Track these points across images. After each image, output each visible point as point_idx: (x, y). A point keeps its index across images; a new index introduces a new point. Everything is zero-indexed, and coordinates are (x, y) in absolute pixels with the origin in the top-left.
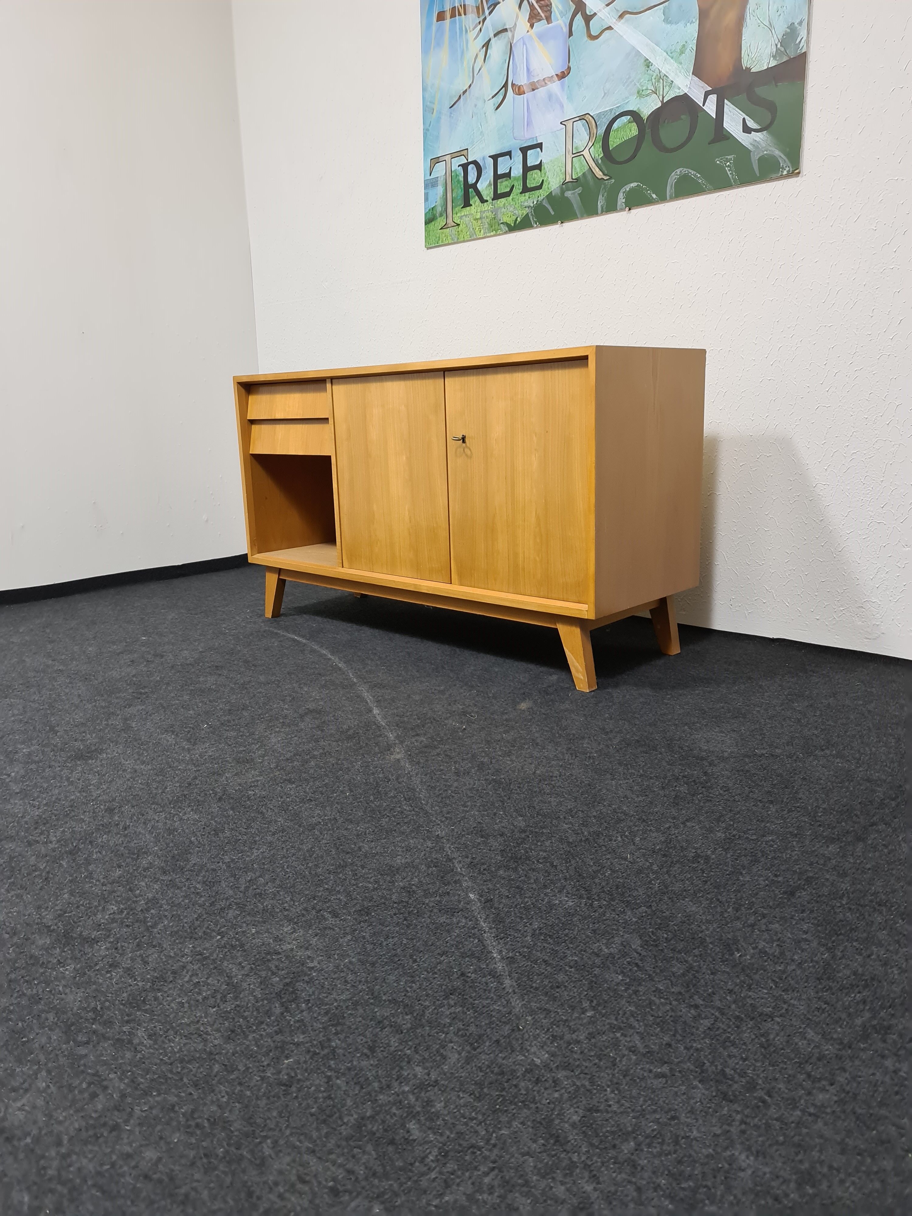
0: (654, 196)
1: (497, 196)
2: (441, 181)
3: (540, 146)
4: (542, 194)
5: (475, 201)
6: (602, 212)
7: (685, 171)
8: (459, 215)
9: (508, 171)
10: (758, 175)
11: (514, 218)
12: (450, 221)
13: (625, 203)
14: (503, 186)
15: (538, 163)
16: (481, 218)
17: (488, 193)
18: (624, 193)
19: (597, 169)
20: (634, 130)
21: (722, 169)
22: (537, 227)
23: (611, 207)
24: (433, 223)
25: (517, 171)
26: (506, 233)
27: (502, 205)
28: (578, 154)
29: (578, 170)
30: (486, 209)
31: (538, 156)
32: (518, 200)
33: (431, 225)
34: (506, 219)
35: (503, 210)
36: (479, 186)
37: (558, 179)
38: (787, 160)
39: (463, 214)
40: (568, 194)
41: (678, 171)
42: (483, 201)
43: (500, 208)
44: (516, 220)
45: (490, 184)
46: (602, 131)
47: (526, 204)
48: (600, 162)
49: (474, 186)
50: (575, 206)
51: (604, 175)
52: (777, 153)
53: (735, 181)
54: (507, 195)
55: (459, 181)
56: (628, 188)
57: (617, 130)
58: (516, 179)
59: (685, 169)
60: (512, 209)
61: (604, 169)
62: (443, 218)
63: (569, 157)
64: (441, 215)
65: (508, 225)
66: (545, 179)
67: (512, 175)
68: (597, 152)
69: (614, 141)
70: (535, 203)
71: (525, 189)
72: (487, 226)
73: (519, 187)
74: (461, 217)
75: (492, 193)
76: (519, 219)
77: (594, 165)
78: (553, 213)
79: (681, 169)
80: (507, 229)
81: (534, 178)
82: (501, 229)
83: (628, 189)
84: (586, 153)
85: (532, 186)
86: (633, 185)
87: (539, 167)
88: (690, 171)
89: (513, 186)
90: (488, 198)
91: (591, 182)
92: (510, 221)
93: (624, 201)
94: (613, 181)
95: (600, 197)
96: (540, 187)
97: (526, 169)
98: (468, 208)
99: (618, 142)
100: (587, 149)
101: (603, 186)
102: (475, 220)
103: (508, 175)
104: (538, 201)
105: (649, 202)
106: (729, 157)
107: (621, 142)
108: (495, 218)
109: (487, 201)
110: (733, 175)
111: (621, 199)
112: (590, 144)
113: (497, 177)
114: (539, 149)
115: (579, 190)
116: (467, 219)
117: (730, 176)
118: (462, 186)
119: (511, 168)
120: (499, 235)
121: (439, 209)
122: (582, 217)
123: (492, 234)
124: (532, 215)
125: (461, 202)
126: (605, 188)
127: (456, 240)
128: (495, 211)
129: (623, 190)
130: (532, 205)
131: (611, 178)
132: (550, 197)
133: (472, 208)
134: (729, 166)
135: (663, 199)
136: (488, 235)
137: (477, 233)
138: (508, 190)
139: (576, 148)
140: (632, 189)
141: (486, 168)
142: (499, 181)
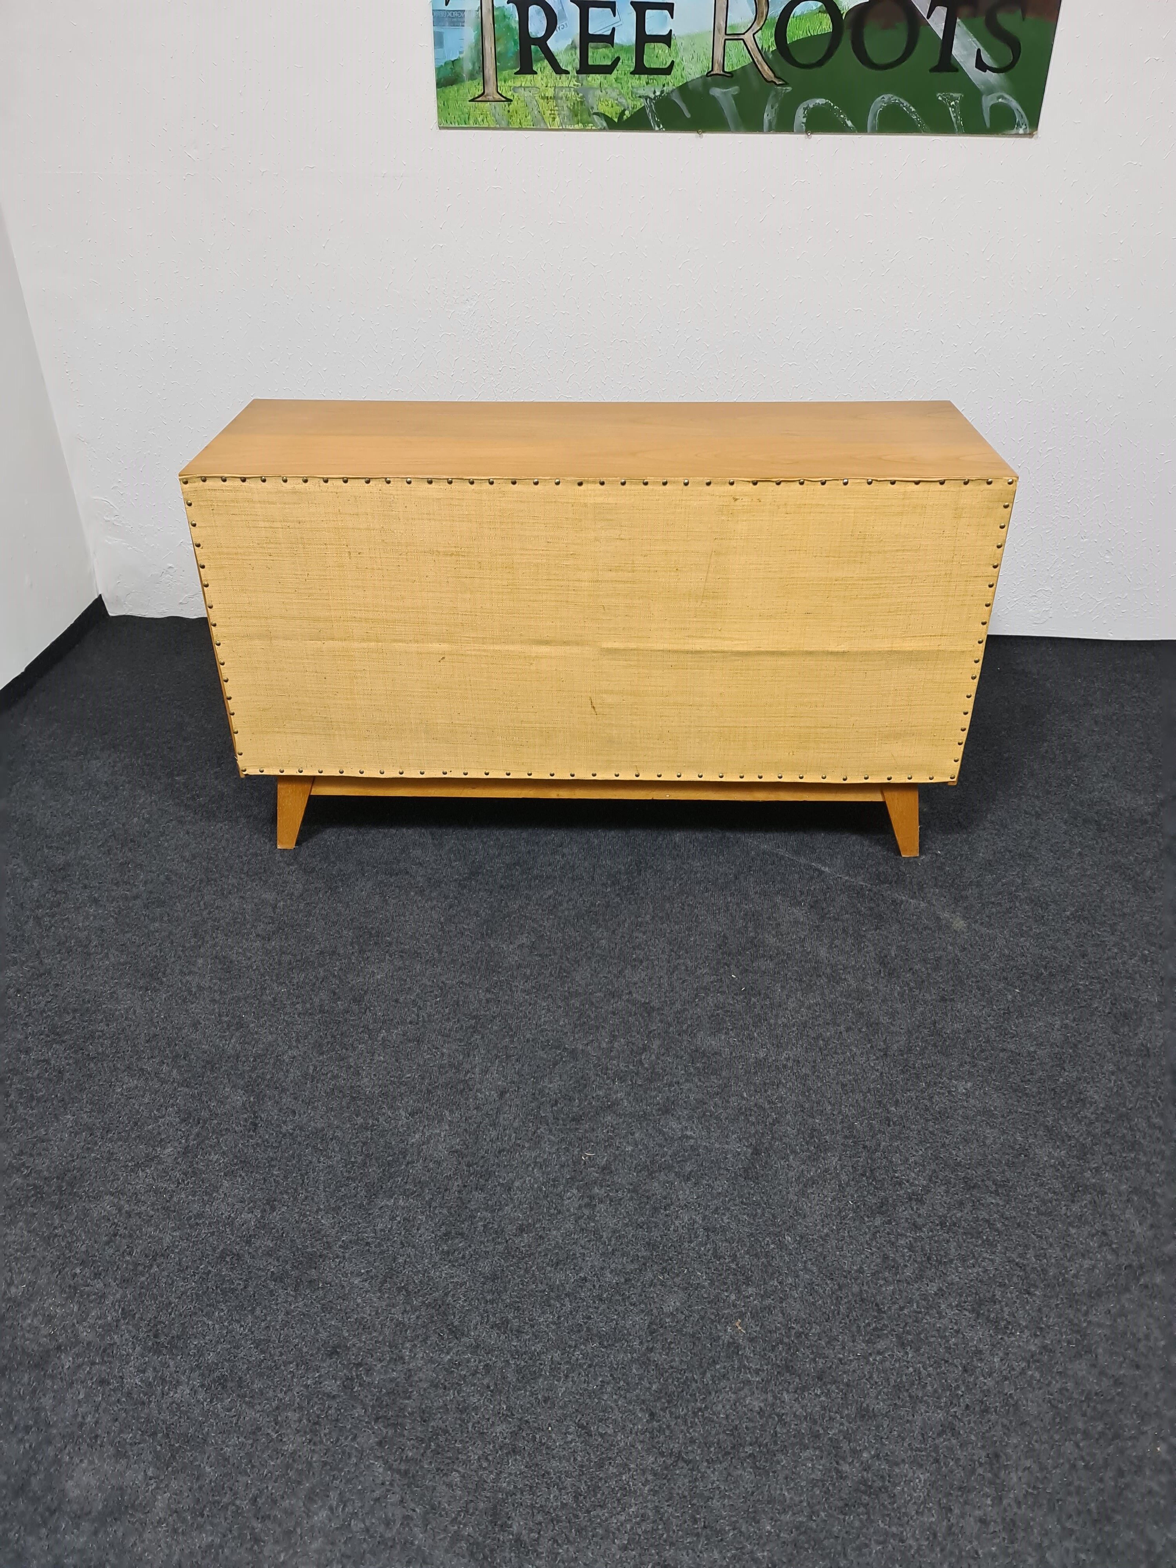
0: (849, 123)
1: (585, 68)
2: (471, 19)
3: (670, 7)
4: (671, 82)
5: (542, 67)
6: (771, 130)
7: (895, 99)
8: (510, 83)
9: (608, 33)
10: (988, 125)
11: (619, 109)
12: (491, 89)
13: (806, 124)
14: (598, 55)
15: (665, 33)
16: (555, 98)
17: (569, 60)
18: (805, 109)
19: (766, 67)
20: (825, 25)
21: (943, 107)
22: (660, 130)
23: (784, 125)
24: (455, 87)
25: (626, 36)
26: (604, 129)
27: (596, 84)
28: (736, 37)
29: (735, 60)
30: (566, 84)
31: (664, 23)
32: (627, 82)
33: (452, 91)
34: (602, 108)
35: (598, 92)
36: (550, 43)
37: (699, 66)
38: (1024, 116)
39: (518, 84)
40: (716, 92)
41: (886, 97)
42: (558, 69)
43: (592, 88)
44: (623, 113)
45: (573, 46)
46: (775, 11)
47: (641, 92)
48: (770, 56)
49: (542, 42)
50: (727, 112)
51: (775, 76)
52: (1014, 104)
53: (959, 126)
54: (606, 70)
55: (509, 28)
56: (812, 103)
57: (800, 17)
58: (622, 47)
59: (895, 97)
60: (614, 94)
61: (776, 69)
62: (475, 82)
63: (721, 38)
64: (472, 77)
65: (608, 120)
66: (677, 61)
67: (616, 40)
68: (768, 40)
69: (795, 33)
70: (658, 93)
71: (640, 69)
72: (566, 112)
73: (628, 63)
74: (515, 89)
75: (577, 61)
76: (627, 113)
77: (760, 58)
78: (688, 115)
79: (890, 95)
80: (605, 124)
81: (656, 55)
82: (593, 122)
83: (811, 106)
84: (748, 37)
85: (653, 66)
86: (821, 101)
87: (667, 39)
88: (902, 101)
89: (618, 59)
90: (569, 69)
91: (755, 83)
92: (613, 113)
93: (804, 120)
94: (789, 89)
95: (768, 107)
96: (668, 71)
97: (643, 38)
98: (529, 77)
99: (800, 35)
100: (750, 33)
101: (773, 93)
102: (543, 98)
103: (608, 39)
104: (662, 92)
105: (842, 129)
106: (955, 95)
107: (805, 36)
108: (582, 103)
109: (567, 72)
110: (957, 119)
111: (800, 117)
112: (756, 27)
113: (586, 39)
114: (666, 12)
115: (734, 90)
116: (527, 93)
117: (954, 119)
118: (517, 37)
119: (614, 29)
120: (591, 130)
121: (468, 66)
122: (737, 130)
123: (576, 127)
124: (652, 111)
125: (514, 62)
126: (776, 96)
127: (504, 124)
128: (584, 92)
129: (804, 105)
130: (652, 96)
131: (786, 84)
132: (684, 89)
133: (539, 76)
134: (953, 106)
135: (861, 128)
136: (568, 127)
137: (549, 120)
138: (610, 63)
139: (732, 27)
140: (817, 108)
141: (564, 17)
142: (591, 45)
